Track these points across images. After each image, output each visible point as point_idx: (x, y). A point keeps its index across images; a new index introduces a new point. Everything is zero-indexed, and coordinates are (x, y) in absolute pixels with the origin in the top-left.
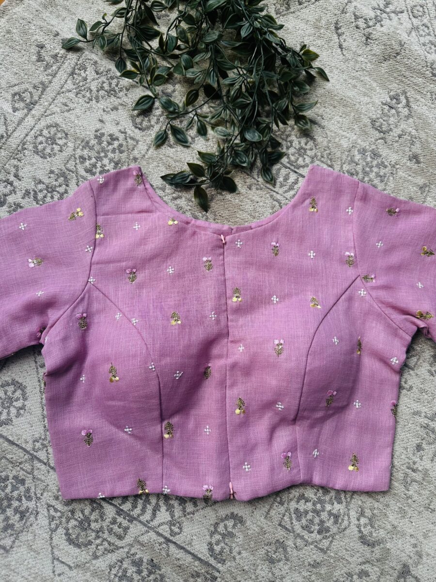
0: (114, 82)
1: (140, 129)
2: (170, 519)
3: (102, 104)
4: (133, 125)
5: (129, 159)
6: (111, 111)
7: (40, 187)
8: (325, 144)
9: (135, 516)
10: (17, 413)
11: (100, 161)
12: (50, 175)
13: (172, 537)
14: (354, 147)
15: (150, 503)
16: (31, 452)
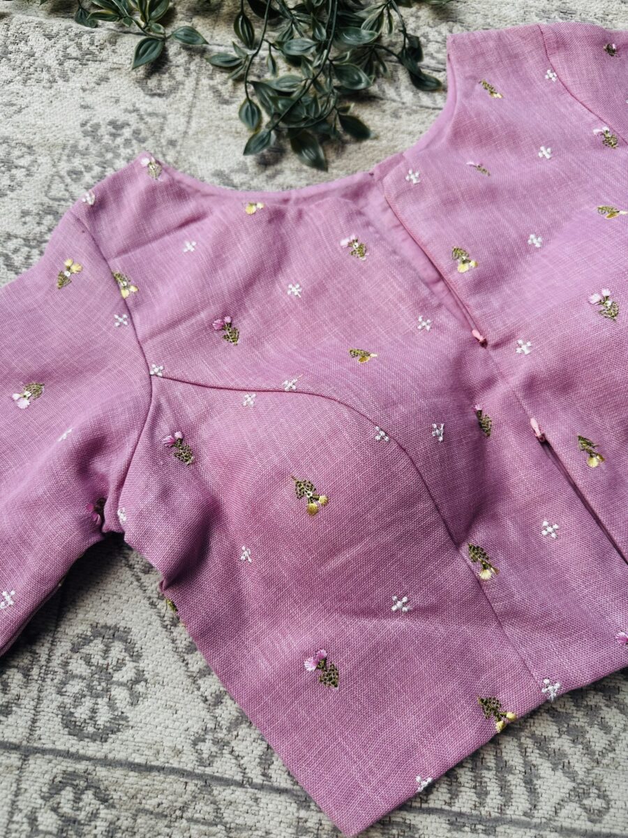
0: (85, 41)
1: (160, 95)
2: (571, 785)
3: (77, 81)
4: (147, 94)
5: (162, 147)
6: (97, 86)
7: (12, 245)
8: (480, 21)
9: (493, 815)
10: (131, 695)
11: (109, 166)
12: (23, 219)
13: (598, 825)
14: (527, 13)
15: (510, 770)
16: (197, 771)
